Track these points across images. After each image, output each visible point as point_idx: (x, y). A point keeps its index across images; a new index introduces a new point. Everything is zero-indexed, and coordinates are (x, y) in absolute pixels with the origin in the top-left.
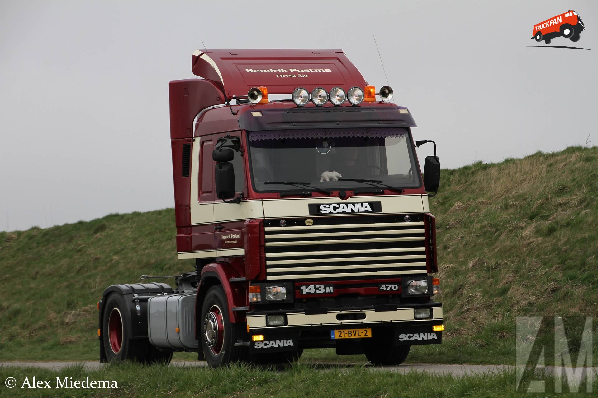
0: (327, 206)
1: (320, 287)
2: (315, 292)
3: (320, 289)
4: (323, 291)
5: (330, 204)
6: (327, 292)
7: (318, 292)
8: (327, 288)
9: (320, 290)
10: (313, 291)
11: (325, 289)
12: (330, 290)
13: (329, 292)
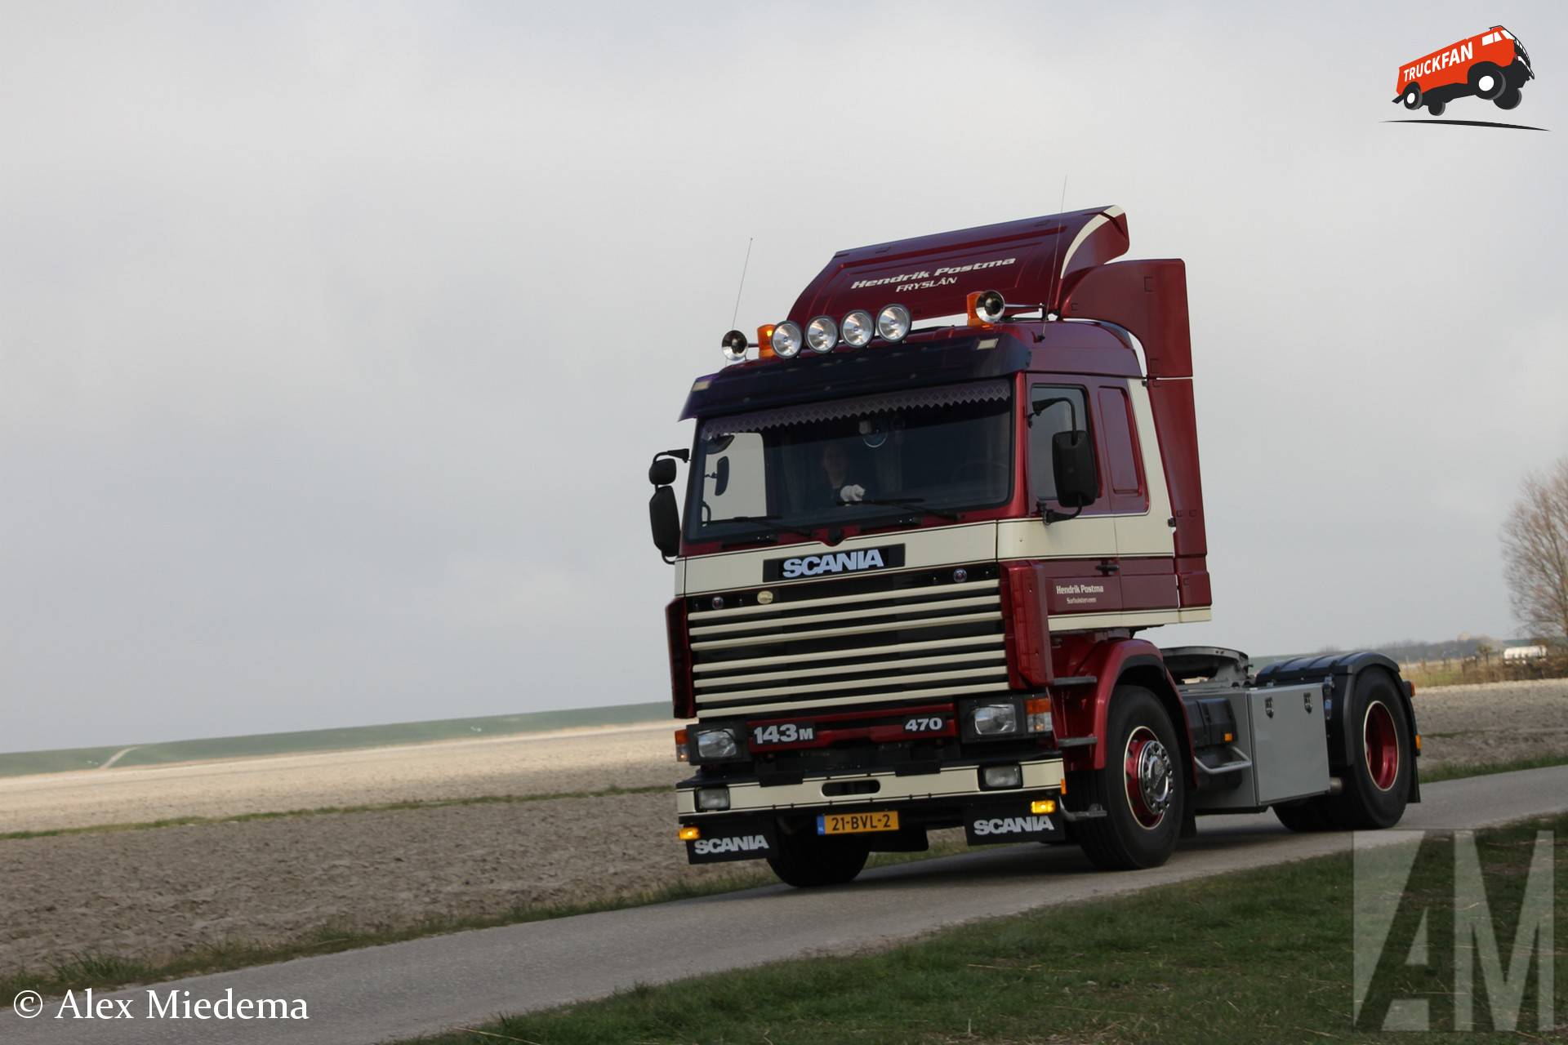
0: (797, 561)
1: (788, 729)
2: (779, 740)
3: (788, 733)
4: (794, 737)
5: (802, 558)
6: (801, 738)
7: (784, 739)
8: (802, 731)
9: (789, 736)
10: (775, 738)
11: (797, 731)
12: (807, 734)
13: (806, 738)
